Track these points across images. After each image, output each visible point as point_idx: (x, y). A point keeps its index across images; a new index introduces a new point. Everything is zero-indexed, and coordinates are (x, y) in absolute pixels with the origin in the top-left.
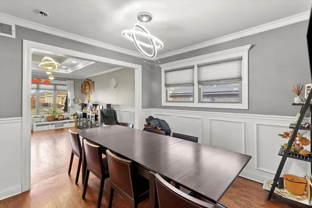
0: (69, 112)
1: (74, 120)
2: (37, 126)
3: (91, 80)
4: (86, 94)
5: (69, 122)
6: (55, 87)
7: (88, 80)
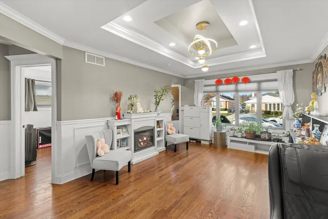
0: (284, 129)
2: (231, 141)
4: (318, 93)
6: (259, 86)
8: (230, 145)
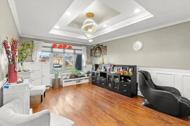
0: (83, 71)
1: (88, 77)
2: (65, 82)
3: (102, 45)
4: (96, 57)
5: (85, 79)
6: (75, 52)
7: (99, 45)
8: (64, 84)
